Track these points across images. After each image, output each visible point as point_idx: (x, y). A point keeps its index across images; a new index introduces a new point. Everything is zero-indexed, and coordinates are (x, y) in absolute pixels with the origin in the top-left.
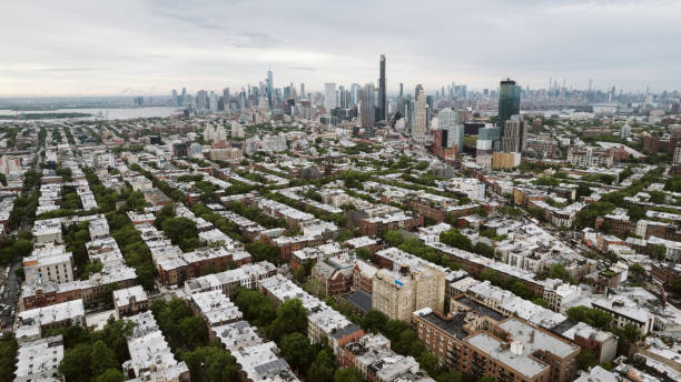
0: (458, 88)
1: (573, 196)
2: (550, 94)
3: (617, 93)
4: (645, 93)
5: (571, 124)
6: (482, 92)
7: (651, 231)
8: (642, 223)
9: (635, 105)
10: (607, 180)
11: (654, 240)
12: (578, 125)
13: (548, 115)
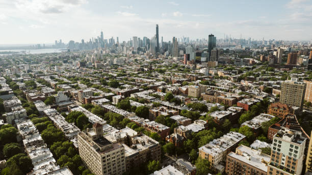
0: (185, 39)
1: (237, 73)
2: (225, 41)
3: (252, 40)
4: (262, 40)
5: (234, 52)
6: (196, 40)
7: (260, 79)
8: (258, 78)
9: (258, 45)
10: (248, 69)
11: (260, 81)
12: (237, 52)
13: (225, 49)
